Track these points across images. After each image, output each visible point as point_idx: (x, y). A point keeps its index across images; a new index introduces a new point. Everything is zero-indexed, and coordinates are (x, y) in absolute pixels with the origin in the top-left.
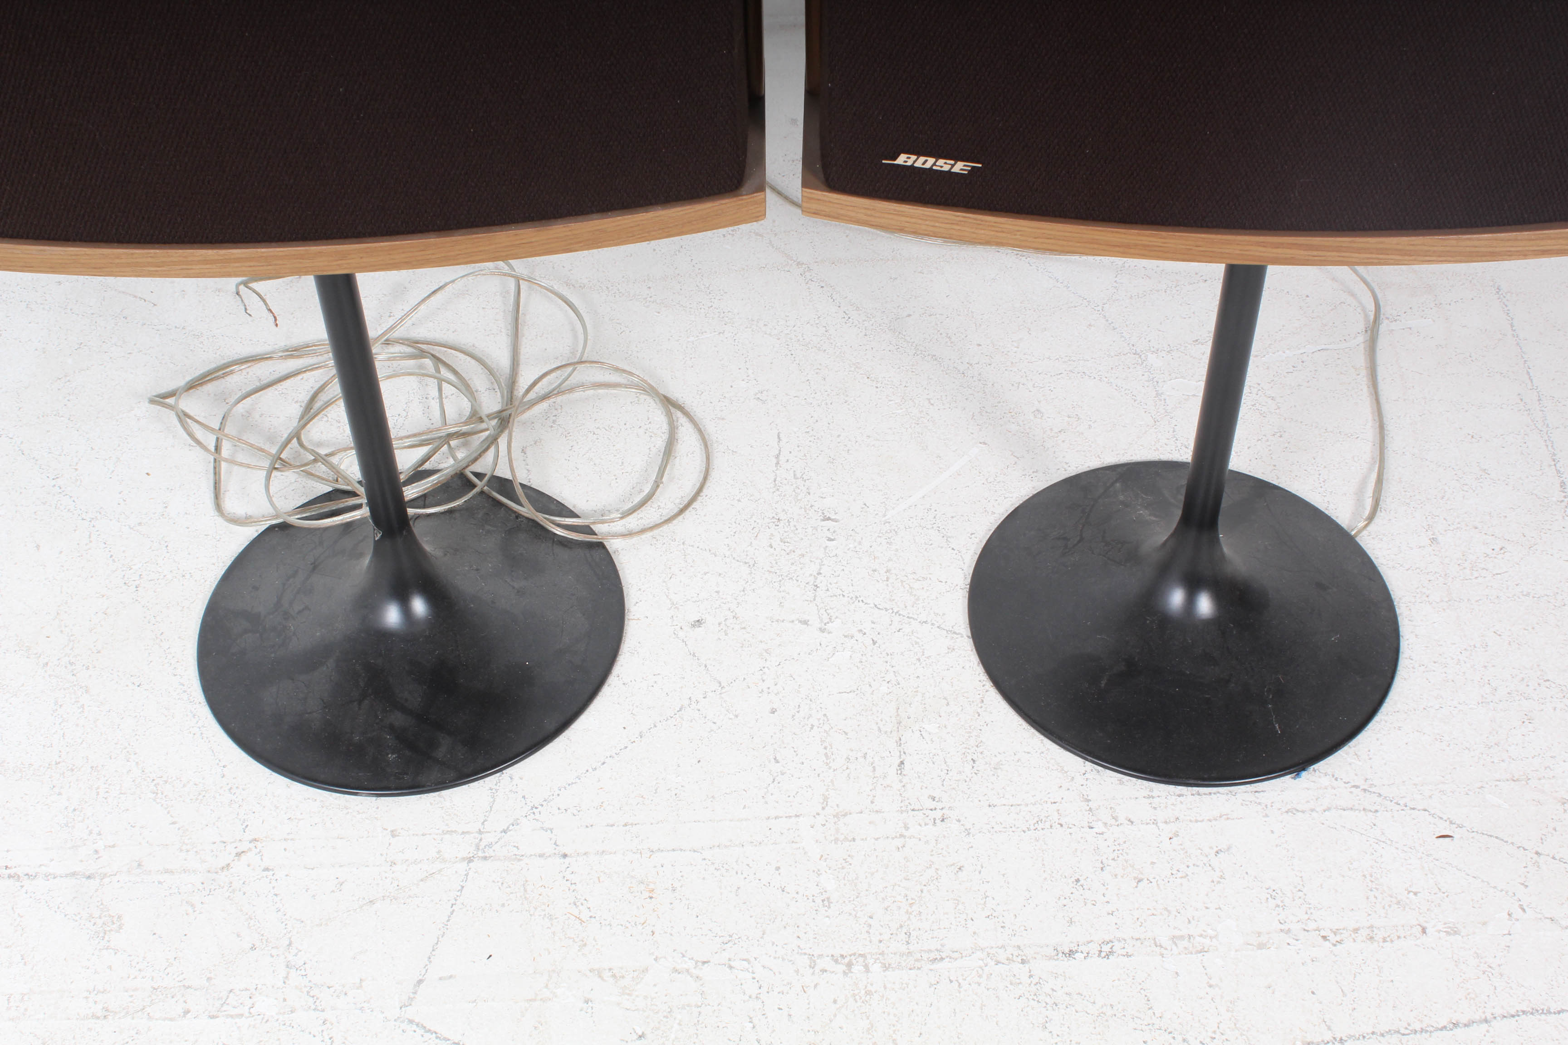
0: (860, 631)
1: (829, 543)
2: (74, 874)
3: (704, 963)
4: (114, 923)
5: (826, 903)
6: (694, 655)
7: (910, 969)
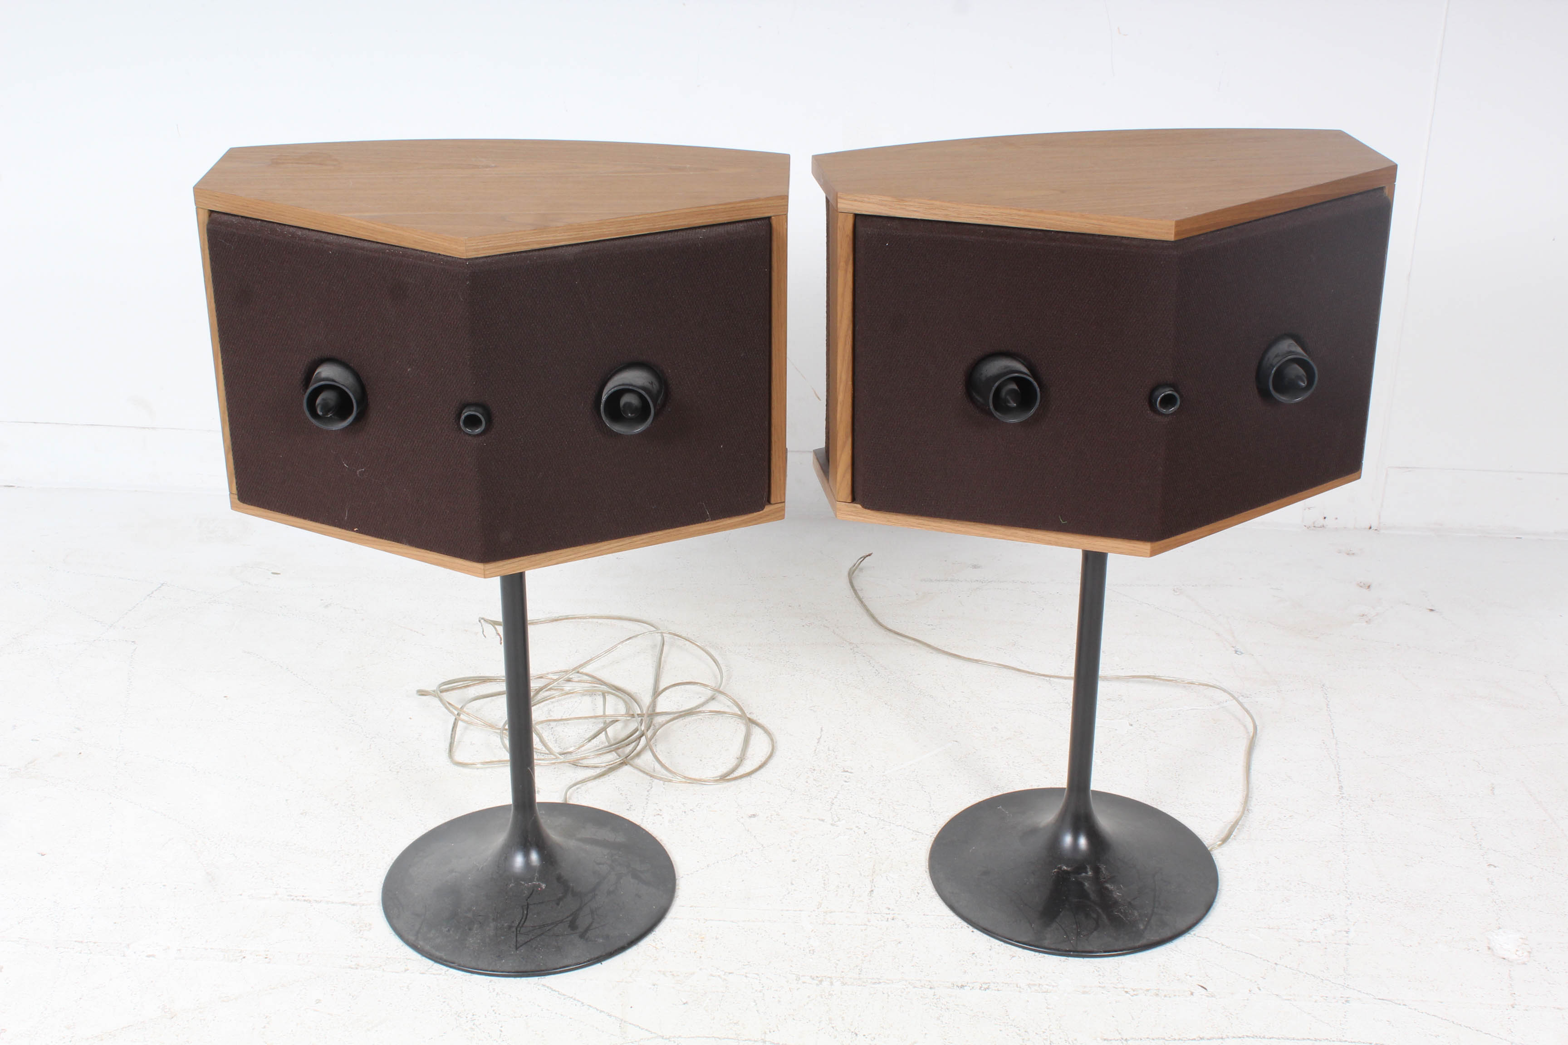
0: (857, 827)
1: (845, 783)
2: (344, 903)
3: (730, 973)
4: (366, 927)
5: (812, 952)
6: (748, 831)
7: (859, 986)
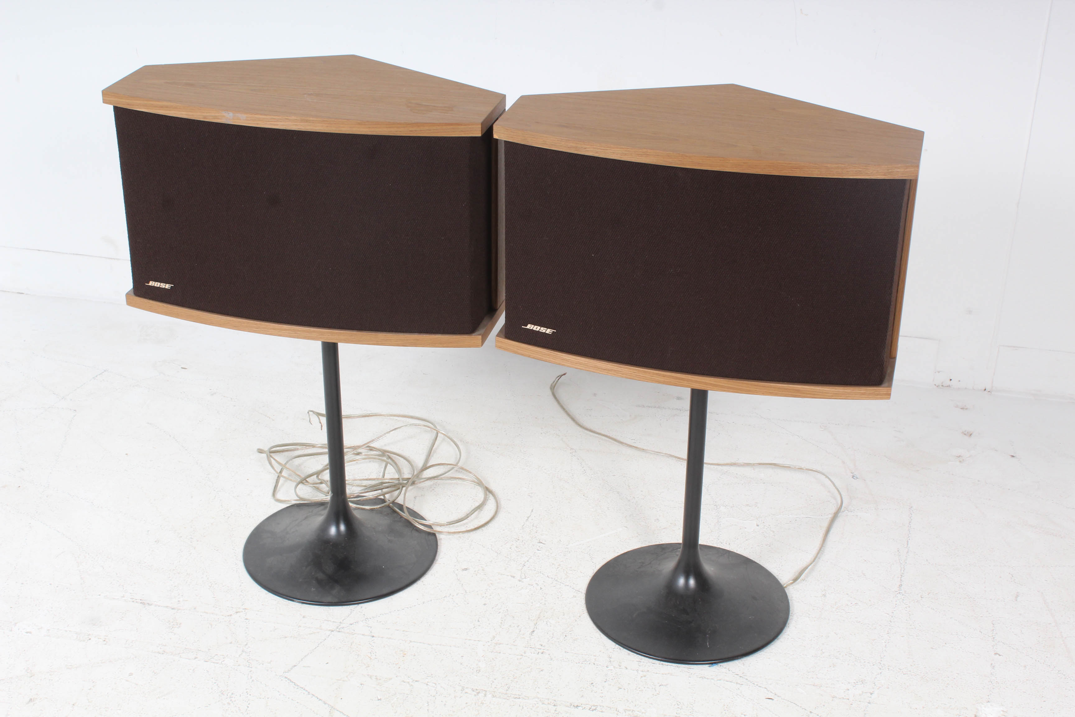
0: (537, 584)
1: (537, 551)
2: (167, 607)
3: (416, 681)
4: (177, 625)
5: (478, 671)
6: (459, 580)
7: (504, 699)
